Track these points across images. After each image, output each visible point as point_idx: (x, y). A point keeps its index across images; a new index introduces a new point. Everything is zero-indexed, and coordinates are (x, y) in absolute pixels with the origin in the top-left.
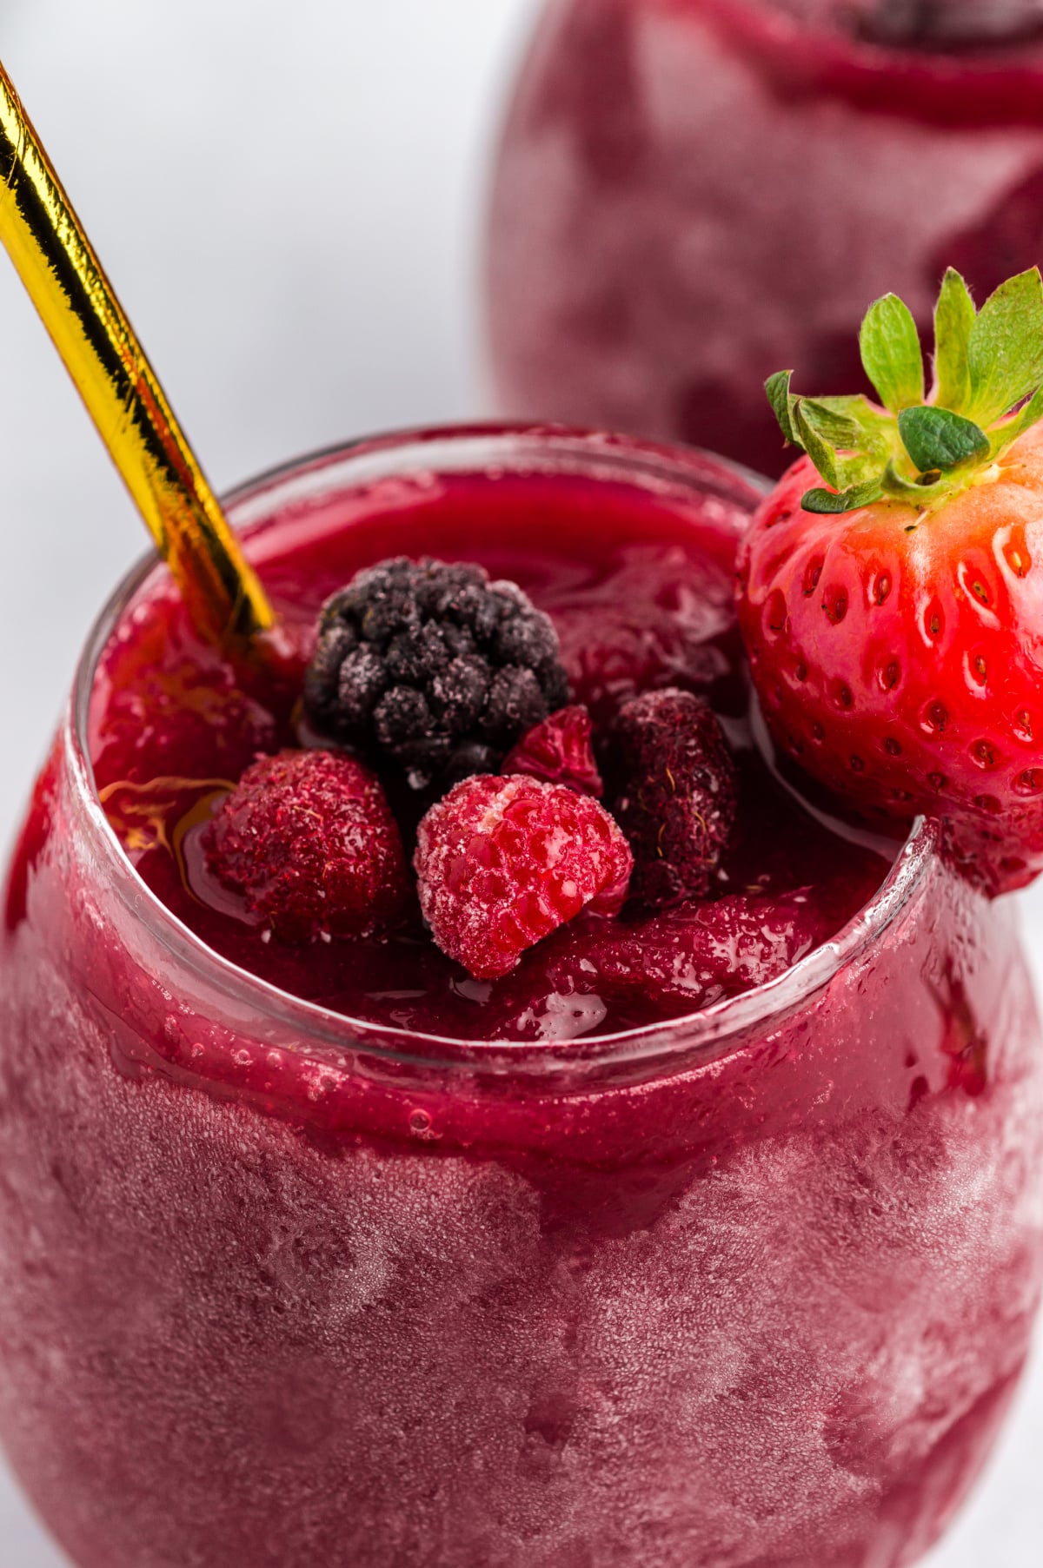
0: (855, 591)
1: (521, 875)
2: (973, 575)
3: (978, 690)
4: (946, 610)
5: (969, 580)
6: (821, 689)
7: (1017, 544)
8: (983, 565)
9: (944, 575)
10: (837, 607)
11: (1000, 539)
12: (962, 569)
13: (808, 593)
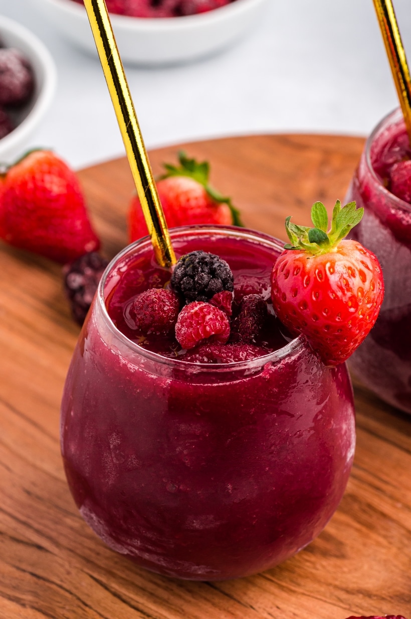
0: (291, 271)
1: (198, 323)
2: (320, 272)
3: (314, 298)
4: (311, 279)
5: (318, 273)
6: (280, 295)
7: (332, 267)
8: (322, 270)
9: (313, 270)
10: (286, 276)
11: (328, 265)
12: (317, 271)
13: (282, 271)
